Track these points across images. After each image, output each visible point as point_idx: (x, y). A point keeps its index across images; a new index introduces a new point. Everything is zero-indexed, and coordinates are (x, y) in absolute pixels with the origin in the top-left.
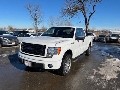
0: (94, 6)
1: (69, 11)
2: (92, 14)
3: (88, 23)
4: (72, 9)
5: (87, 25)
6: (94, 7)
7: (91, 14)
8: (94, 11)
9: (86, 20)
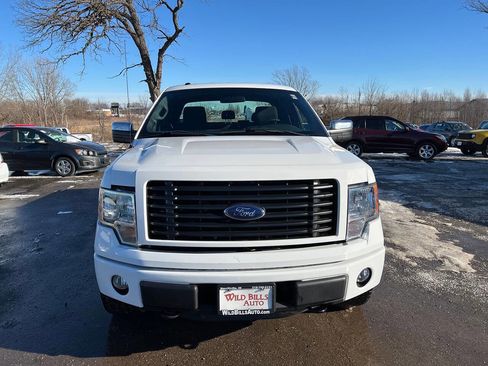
0: (177, 9)
1: (65, 19)
2: (170, 40)
3: (158, 77)
4: (79, 13)
5: (155, 84)
6: (174, 11)
7: (166, 40)
8: (178, 32)
9: (146, 63)
